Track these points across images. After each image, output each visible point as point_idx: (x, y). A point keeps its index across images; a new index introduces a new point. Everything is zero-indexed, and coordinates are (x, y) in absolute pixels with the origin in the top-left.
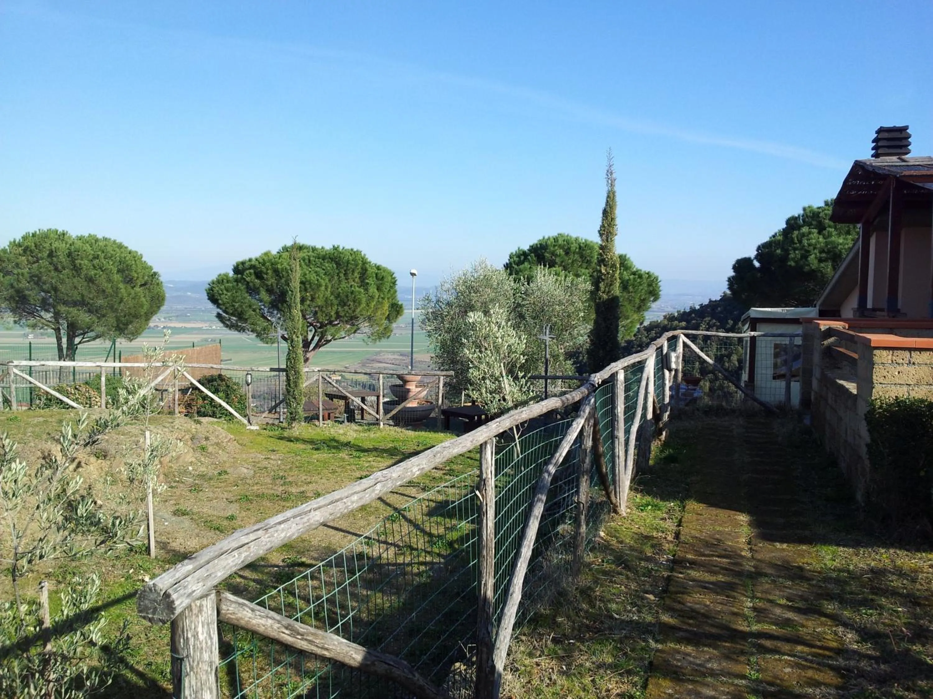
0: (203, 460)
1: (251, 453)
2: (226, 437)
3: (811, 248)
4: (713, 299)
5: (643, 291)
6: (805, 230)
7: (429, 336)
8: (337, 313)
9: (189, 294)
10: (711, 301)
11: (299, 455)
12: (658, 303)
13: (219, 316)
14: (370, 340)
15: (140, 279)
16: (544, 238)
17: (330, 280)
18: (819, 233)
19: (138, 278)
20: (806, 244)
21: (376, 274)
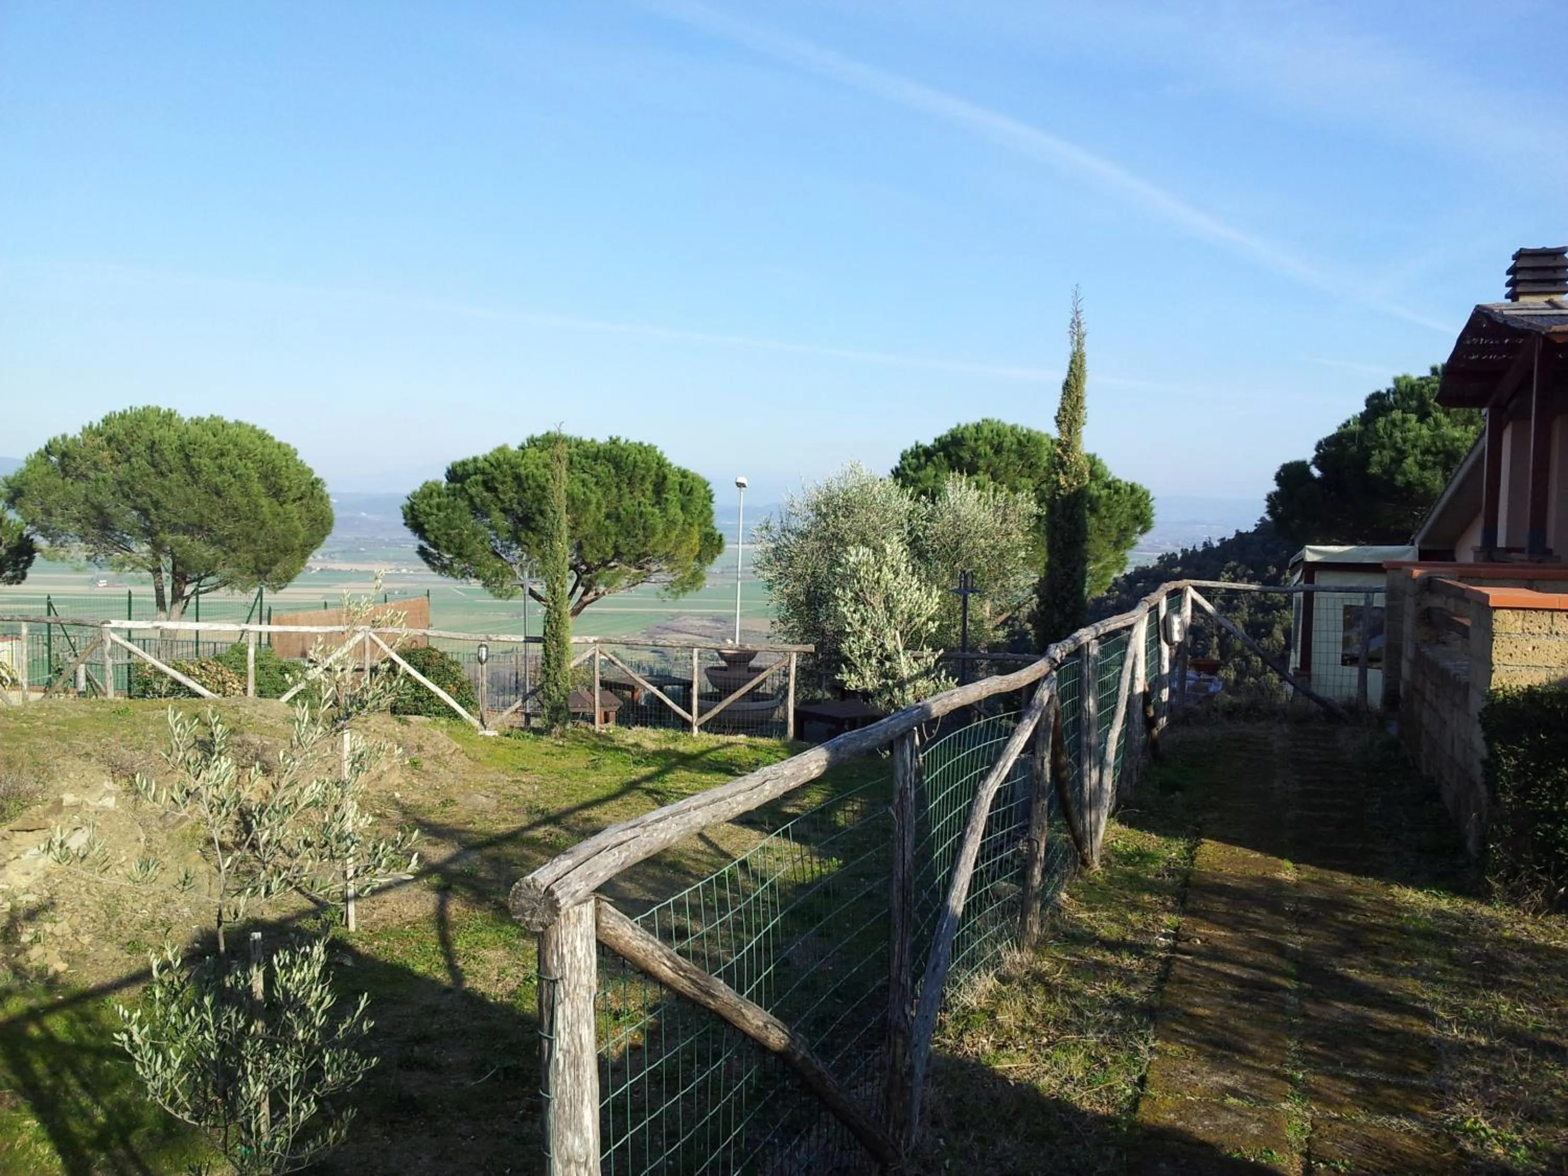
0: (415, 781)
1: (489, 773)
2: (449, 747)
3: (1409, 445)
4: (1243, 530)
5: (1124, 515)
6: (1397, 415)
7: (770, 588)
8: (616, 547)
9: (364, 514)
10: (1238, 534)
11: (567, 777)
12: (1146, 536)
13: (422, 552)
14: (668, 593)
15: (294, 490)
16: (959, 426)
17: (605, 494)
18: (1421, 420)
19: (290, 489)
20: (1399, 440)
21: (681, 484)
